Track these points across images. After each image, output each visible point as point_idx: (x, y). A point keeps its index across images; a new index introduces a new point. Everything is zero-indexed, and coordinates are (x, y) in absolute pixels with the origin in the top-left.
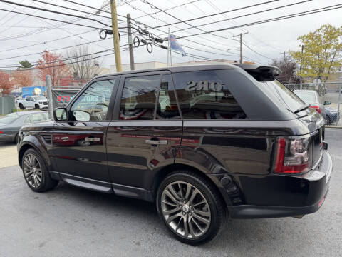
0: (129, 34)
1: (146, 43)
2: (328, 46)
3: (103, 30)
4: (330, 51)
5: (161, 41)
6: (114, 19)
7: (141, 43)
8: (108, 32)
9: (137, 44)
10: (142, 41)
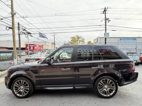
0: (19, 30)
1: (25, 34)
2: (78, 41)
3: (7, 27)
4: (78, 42)
5: (31, 34)
6: (13, 23)
7: (23, 34)
8: (10, 28)
9: (21, 34)
10: (24, 33)
